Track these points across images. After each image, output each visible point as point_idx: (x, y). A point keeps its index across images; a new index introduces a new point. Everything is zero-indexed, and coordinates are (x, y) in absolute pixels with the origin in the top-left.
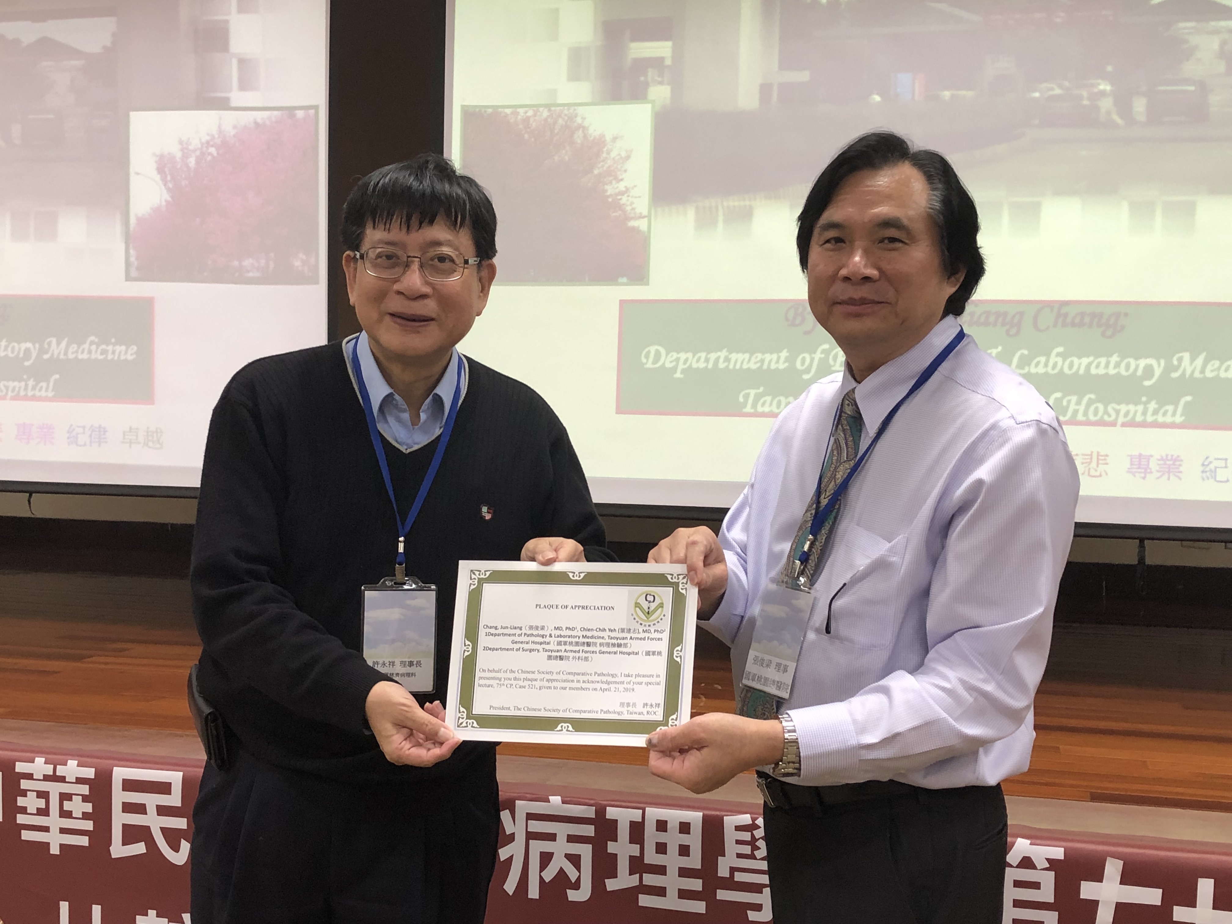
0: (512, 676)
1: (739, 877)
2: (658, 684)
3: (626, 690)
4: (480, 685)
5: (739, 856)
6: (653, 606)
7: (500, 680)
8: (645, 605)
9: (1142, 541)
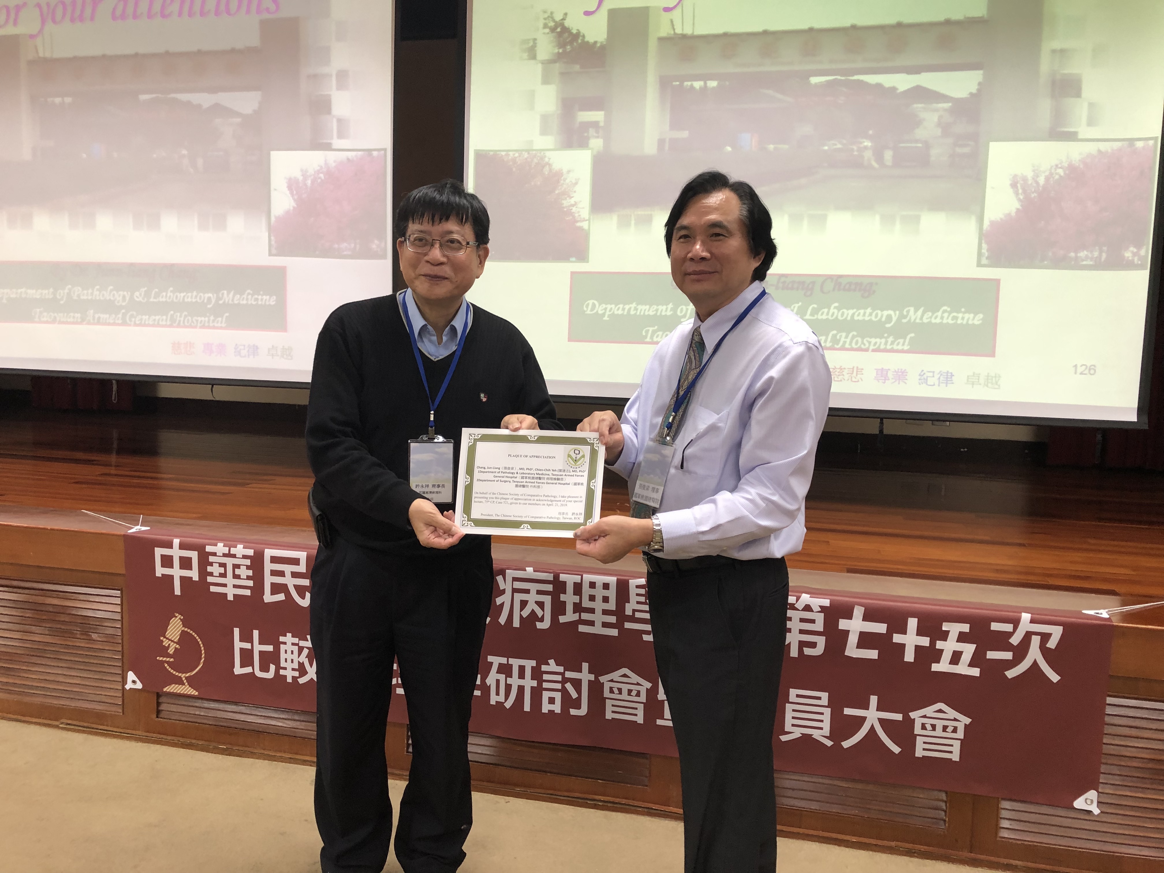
0: (494, 496)
1: (638, 615)
2: (581, 501)
3: (562, 505)
4: (475, 502)
5: (638, 603)
6: (579, 456)
7: (487, 498)
8: (574, 456)
9: (882, 419)
